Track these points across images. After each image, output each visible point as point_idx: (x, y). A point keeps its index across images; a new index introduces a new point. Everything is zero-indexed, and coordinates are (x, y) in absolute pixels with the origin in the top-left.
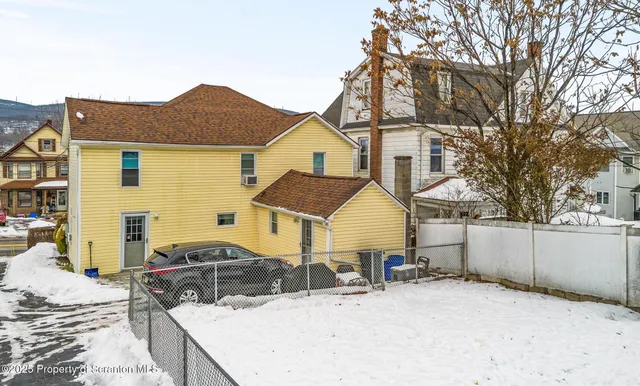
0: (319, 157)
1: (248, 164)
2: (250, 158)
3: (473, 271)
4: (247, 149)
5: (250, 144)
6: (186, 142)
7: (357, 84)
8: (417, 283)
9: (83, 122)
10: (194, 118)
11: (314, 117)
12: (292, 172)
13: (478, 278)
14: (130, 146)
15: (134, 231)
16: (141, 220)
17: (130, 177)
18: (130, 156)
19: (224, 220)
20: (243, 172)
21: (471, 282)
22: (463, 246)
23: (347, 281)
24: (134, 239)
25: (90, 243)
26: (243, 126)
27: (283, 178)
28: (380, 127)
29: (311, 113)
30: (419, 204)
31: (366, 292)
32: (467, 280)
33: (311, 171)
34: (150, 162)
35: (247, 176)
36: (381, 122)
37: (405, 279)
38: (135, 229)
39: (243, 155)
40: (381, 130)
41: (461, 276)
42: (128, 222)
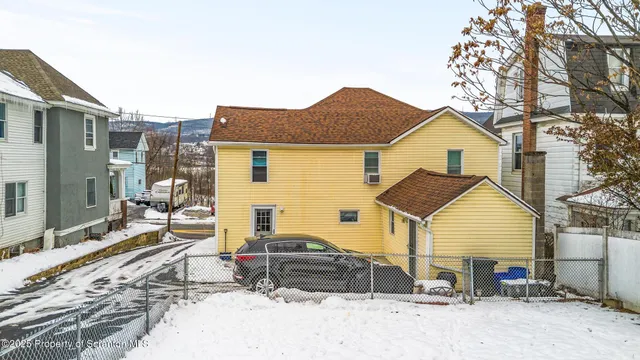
0: (454, 155)
1: (371, 162)
2: (372, 157)
3: (614, 296)
4: (371, 147)
5: (373, 143)
6: (308, 142)
7: (510, 74)
8: (528, 301)
9: (224, 126)
10: (325, 119)
11: (447, 112)
12: (420, 171)
13: (618, 305)
14: (259, 146)
15: (263, 222)
16: (269, 212)
17: (260, 174)
18: (259, 155)
19: (349, 217)
20: (366, 170)
21: (607, 308)
22: (603, 263)
23: (427, 289)
24: (263, 229)
25: (226, 230)
26: (371, 125)
27: (409, 177)
28: (533, 120)
29: (445, 108)
30: (574, 209)
31: (447, 304)
32: (604, 306)
33: (444, 171)
34: (276, 160)
35: (369, 174)
36: (534, 114)
37: (516, 296)
38: (263, 219)
39: (366, 153)
40: (536, 123)
41: (598, 301)
42: (259, 214)
